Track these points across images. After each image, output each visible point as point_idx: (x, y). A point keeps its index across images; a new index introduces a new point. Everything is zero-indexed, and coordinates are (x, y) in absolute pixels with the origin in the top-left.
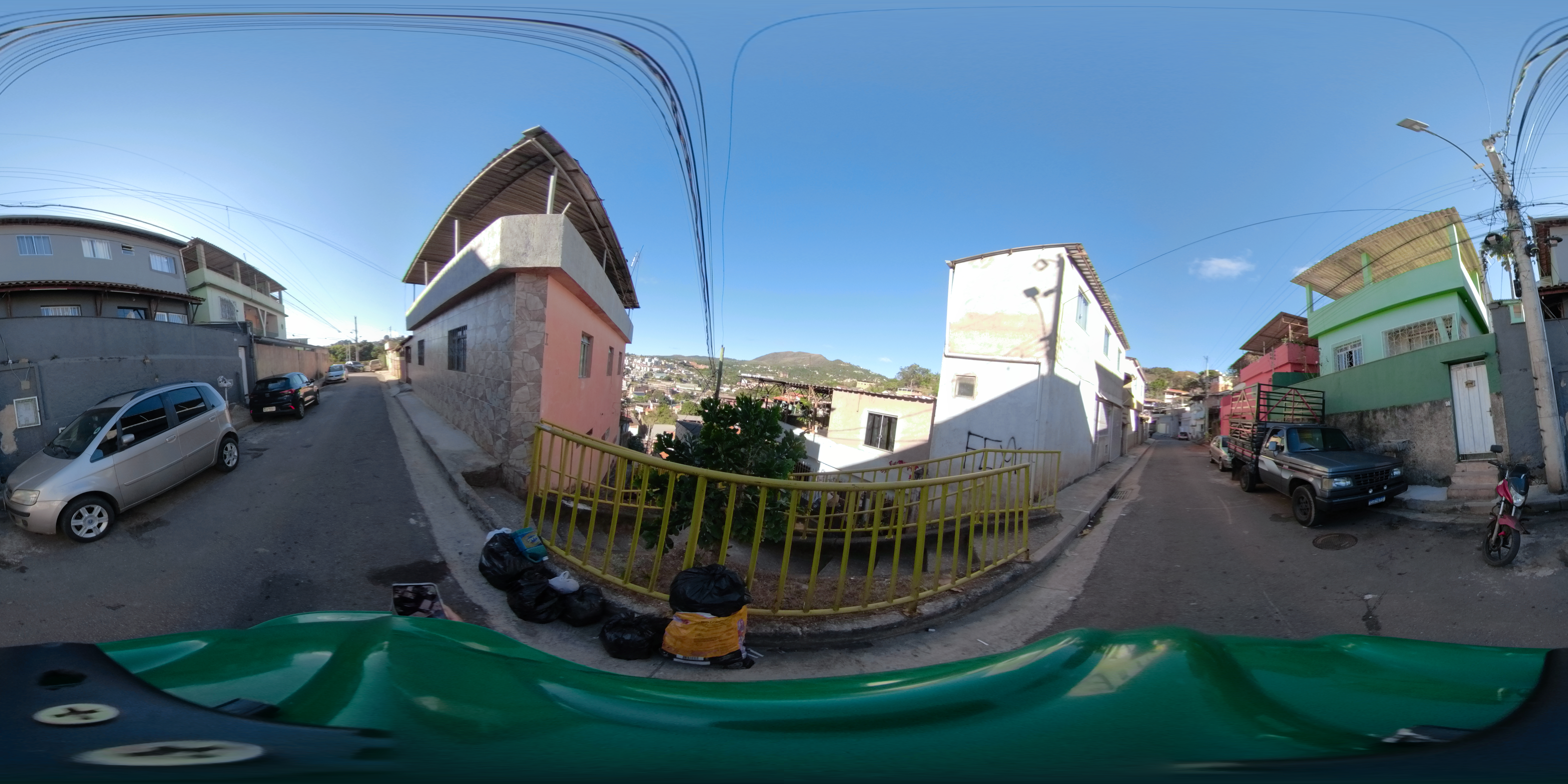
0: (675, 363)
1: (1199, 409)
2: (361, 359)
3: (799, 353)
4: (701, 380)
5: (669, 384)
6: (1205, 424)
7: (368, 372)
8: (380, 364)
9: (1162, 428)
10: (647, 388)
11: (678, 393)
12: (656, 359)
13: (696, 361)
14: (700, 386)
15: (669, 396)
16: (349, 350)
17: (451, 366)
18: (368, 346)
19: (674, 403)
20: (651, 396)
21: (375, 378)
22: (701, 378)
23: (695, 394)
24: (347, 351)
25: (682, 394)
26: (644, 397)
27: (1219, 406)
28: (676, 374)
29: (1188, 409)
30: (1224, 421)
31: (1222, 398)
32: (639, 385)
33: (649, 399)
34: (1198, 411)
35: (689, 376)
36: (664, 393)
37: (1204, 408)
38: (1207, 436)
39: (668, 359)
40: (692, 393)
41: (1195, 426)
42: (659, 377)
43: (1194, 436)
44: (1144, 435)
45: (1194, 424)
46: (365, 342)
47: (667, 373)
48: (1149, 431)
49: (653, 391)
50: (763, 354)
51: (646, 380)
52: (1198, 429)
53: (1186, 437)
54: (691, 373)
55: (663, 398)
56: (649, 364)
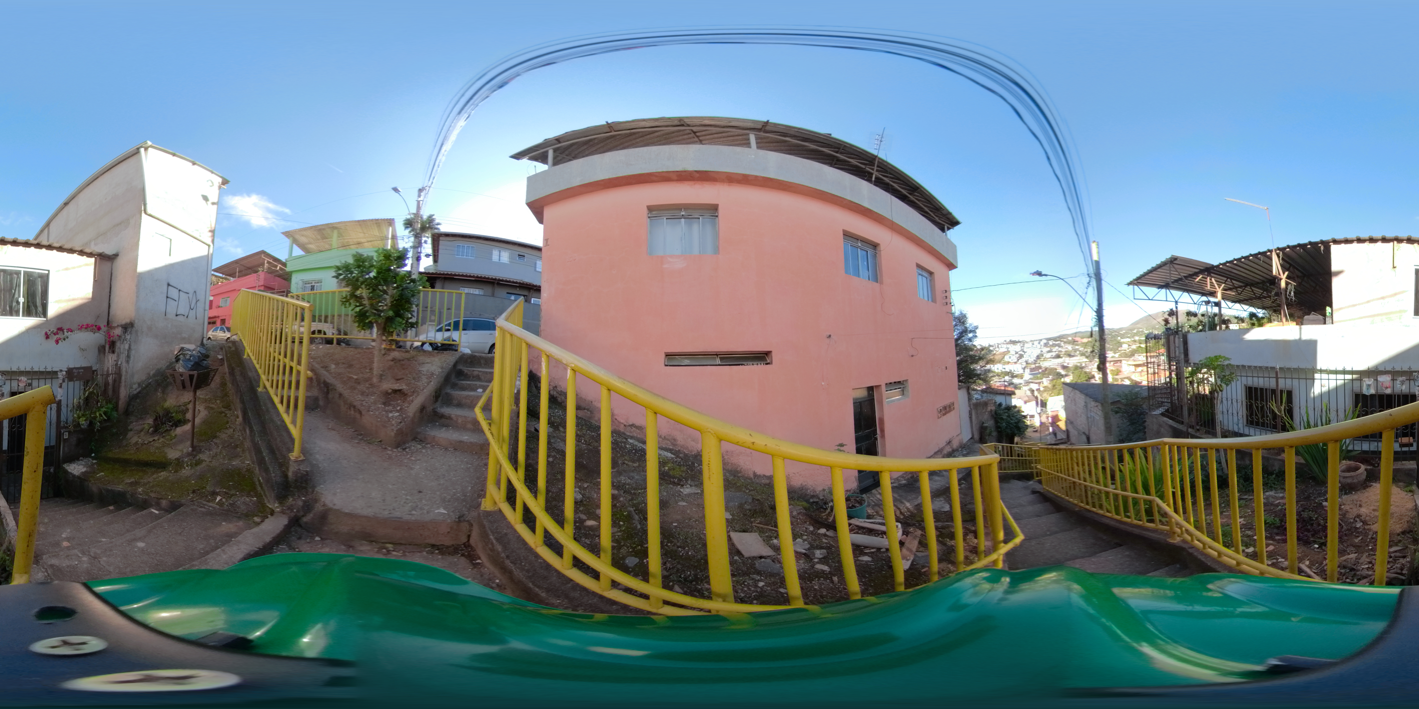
0: (1061, 341)
5: (1059, 360)
10: (1040, 367)
11: (1068, 366)
13: (1080, 336)
15: (1061, 370)
22: (1085, 350)
25: (1072, 367)
26: (1039, 376)
32: (1033, 366)
39: (1055, 339)
40: (1081, 365)
42: (1049, 356)
47: (1056, 351)
50: (1139, 318)
51: (1038, 362)
54: (1077, 347)
55: (1055, 373)
56: (1039, 346)
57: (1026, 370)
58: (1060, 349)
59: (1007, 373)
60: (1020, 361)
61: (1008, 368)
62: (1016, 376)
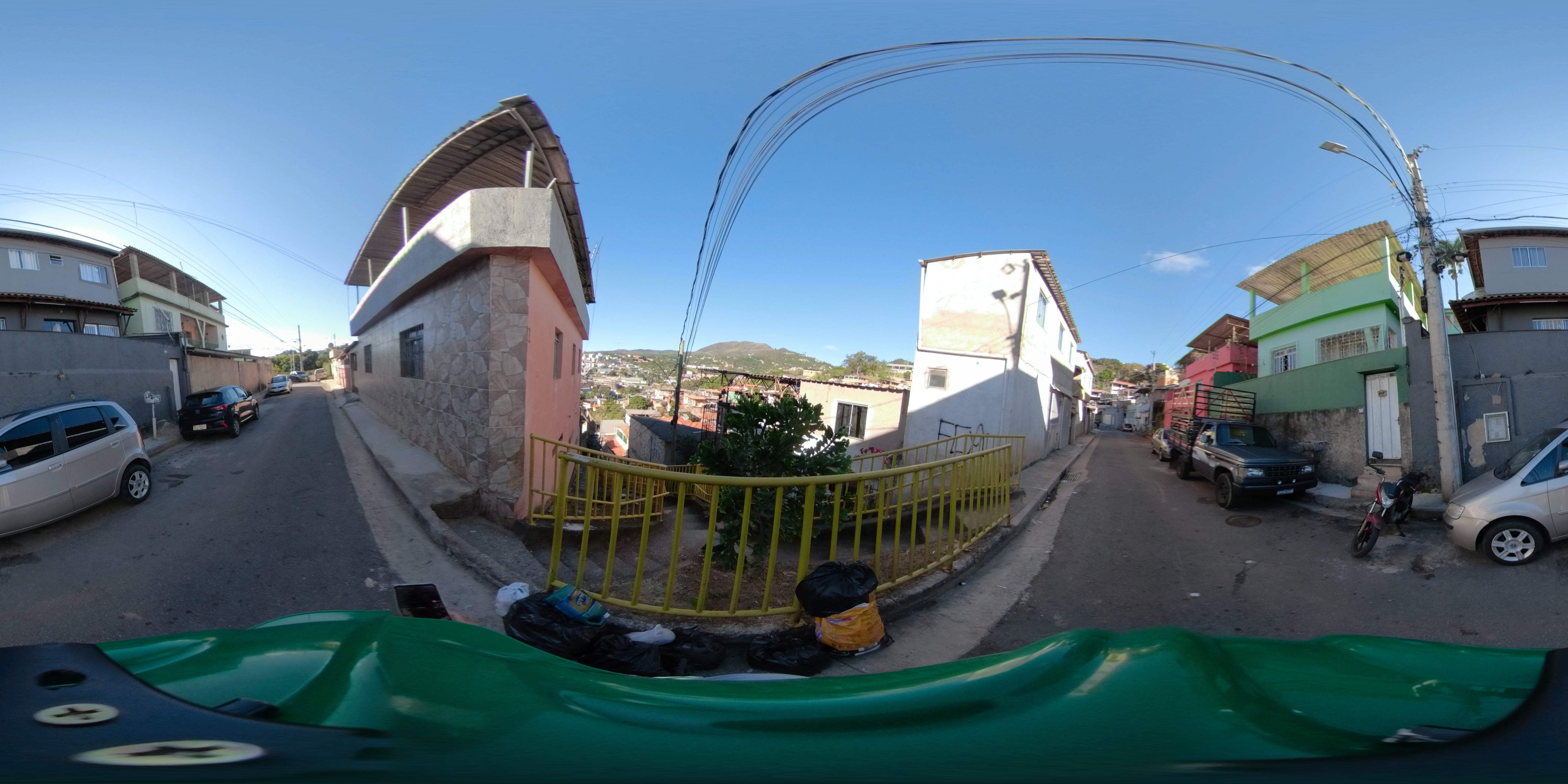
0: (619, 358)
1: (1144, 401)
2: (306, 369)
3: (743, 343)
4: (646, 373)
5: (614, 378)
6: (1149, 417)
7: (313, 381)
8: (326, 373)
9: (1107, 419)
10: (592, 384)
11: (623, 387)
12: (600, 355)
13: (640, 355)
14: (645, 379)
15: (615, 391)
16: (293, 360)
17: (404, 373)
18: (312, 355)
19: (620, 397)
20: (597, 392)
21: (321, 388)
22: (645, 371)
23: (641, 388)
24: (291, 361)
25: (628, 388)
26: (590, 393)
27: (1164, 400)
28: (620, 368)
29: (1133, 401)
30: (1168, 415)
31: (1166, 393)
33: (595, 395)
34: (1144, 404)
35: (633, 370)
36: (610, 388)
37: (1149, 401)
38: (1150, 429)
39: (611, 354)
40: (638, 387)
41: (1140, 418)
42: (604, 373)
43: (1138, 428)
44: (1091, 425)
45: (1139, 416)
46: (309, 351)
47: (611, 368)
48: (1094, 421)
49: (598, 387)
50: (707, 345)
51: (591, 376)
52: (1142, 421)
53: (1130, 429)
54: (636, 367)
55: (609, 393)
56: (593, 360)
58: (616, 366)
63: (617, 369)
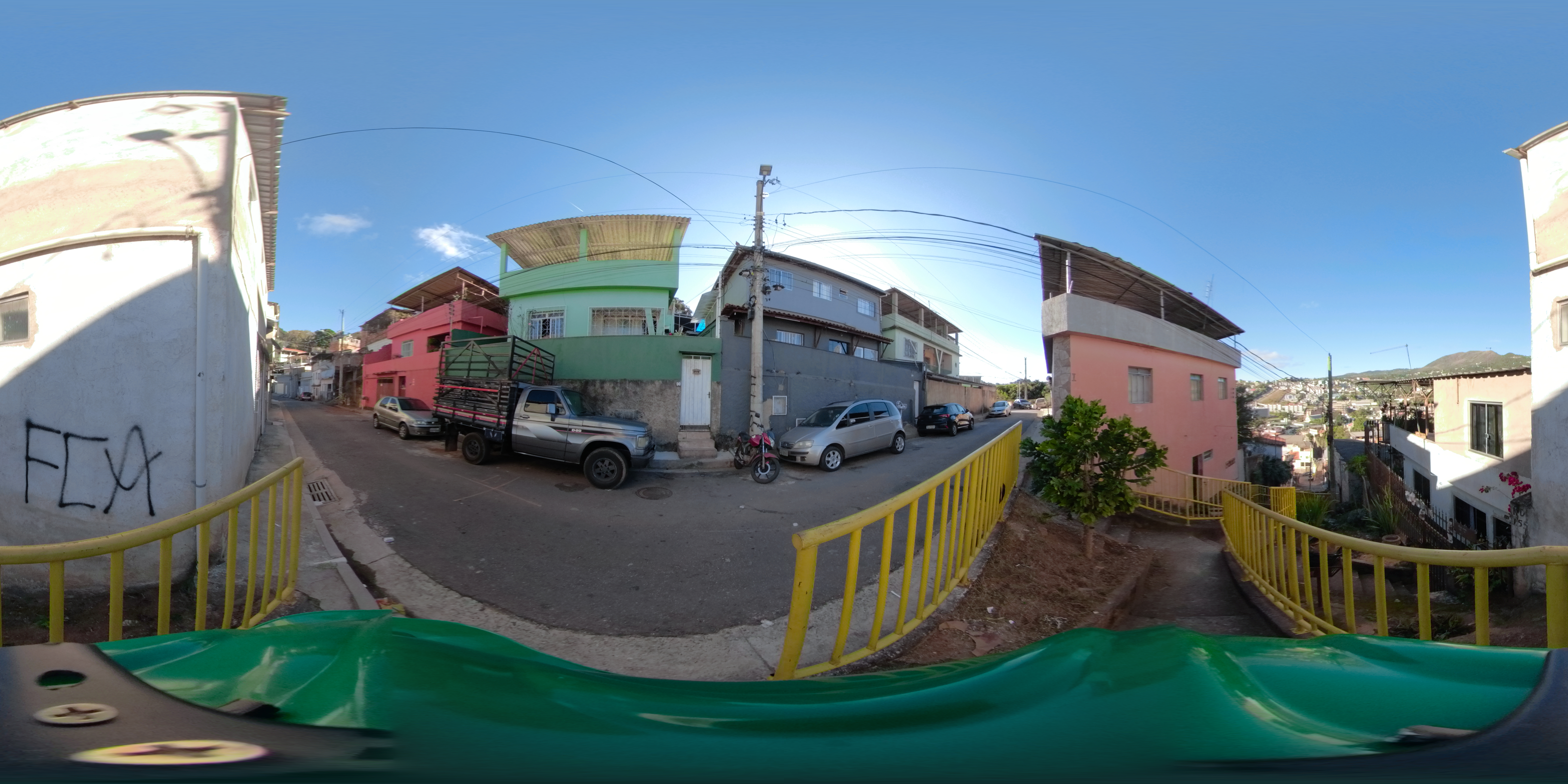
0: (1348, 381)
1: (325, 368)
3: (1470, 353)
5: (1344, 403)
6: (334, 384)
11: (1355, 410)
13: (1369, 377)
14: (1375, 401)
15: (1346, 415)
19: (1351, 421)
23: (1371, 409)
25: (1358, 411)
26: (1321, 419)
28: (1350, 392)
29: (308, 368)
30: (367, 380)
32: (1315, 408)
34: (324, 370)
35: (1364, 392)
36: (1341, 413)
37: (332, 367)
38: (340, 397)
40: (1369, 409)
41: (319, 386)
43: (317, 397)
45: (317, 384)
47: (1341, 393)
50: (1434, 359)
52: (323, 389)
53: (309, 398)
54: (1366, 389)
55: (1340, 417)
57: (1307, 412)
58: (1346, 390)
59: (1286, 415)
60: (1301, 402)
61: (1287, 409)
62: (1296, 418)
63: (1347, 393)
